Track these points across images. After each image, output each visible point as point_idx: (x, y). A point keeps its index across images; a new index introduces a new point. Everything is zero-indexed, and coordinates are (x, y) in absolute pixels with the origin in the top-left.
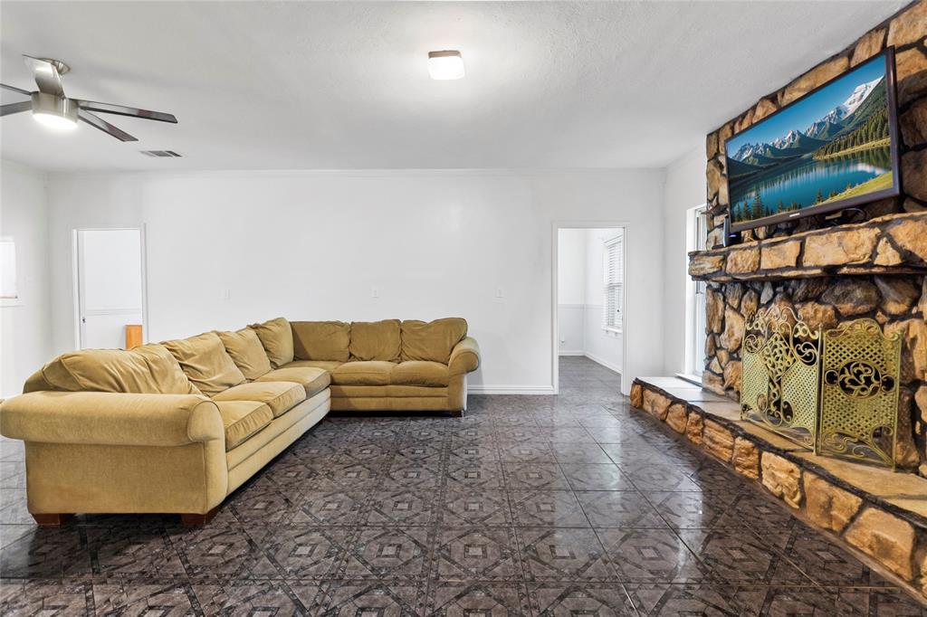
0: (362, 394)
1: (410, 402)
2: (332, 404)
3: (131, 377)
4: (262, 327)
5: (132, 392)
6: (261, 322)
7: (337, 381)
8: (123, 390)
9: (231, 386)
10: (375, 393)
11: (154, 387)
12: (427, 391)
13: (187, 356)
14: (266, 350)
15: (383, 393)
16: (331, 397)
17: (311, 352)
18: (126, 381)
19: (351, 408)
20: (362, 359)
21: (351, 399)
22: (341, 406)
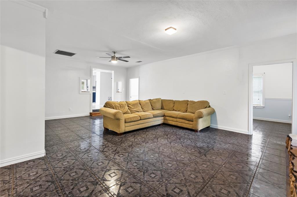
0: (171, 120)
1: (182, 125)
2: (164, 121)
3: (116, 107)
4: (151, 100)
5: (116, 109)
6: (151, 99)
7: (165, 115)
8: (114, 109)
9: (138, 112)
10: (174, 120)
11: (120, 109)
12: (187, 122)
13: (130, 104)
14: (151, 105)
15: (176, 121)
16: (164, 119)
17: (165, 108)
18: (115, 107)
19: (168, 123)
20: (176, 111)
21: (168, 121)
22: (166, 122)
